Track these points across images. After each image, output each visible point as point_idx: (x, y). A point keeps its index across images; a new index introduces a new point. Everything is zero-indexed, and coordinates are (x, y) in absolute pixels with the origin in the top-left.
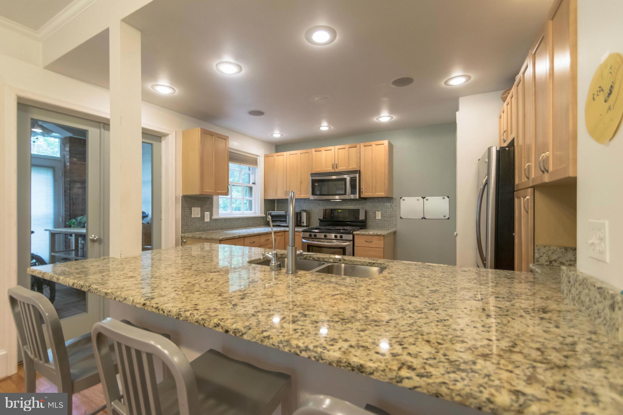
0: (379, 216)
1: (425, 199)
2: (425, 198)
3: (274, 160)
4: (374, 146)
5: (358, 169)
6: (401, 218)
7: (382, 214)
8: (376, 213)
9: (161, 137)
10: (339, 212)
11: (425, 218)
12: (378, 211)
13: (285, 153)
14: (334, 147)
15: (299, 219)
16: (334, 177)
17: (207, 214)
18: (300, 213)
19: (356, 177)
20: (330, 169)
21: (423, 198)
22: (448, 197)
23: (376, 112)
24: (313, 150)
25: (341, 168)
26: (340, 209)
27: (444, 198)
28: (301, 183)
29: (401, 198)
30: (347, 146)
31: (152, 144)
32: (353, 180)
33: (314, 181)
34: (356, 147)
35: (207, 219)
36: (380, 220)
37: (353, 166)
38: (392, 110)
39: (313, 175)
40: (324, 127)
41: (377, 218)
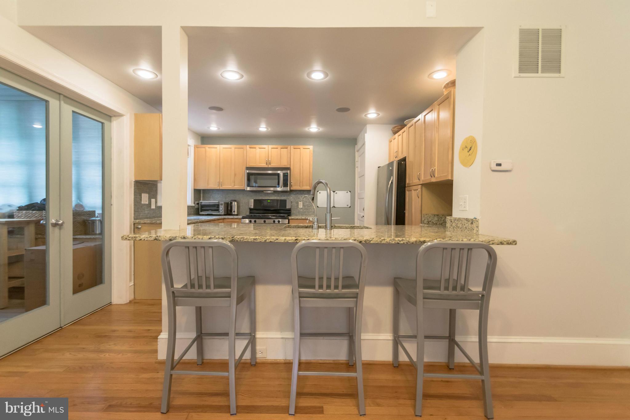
0: (301, 205)
1: (335, 193)
2: (335, 191)
3: (205, 152)
4: (302, 149)
5: (289, 167)
6: (318, 207)
7: (303, 204)
8: (298, 203)
9: (111, 117)
10: (269, 202)
11: (335, 207)
12: (300, 201)
13: (218, 146)
14: (267, 146)
15: (229, 208)
16: (270, 172)
17: (153, 201)
18: (231, 203)
19: (288, 173)
20: (264, 165)
21: (333, 191)
22: (350, 192)
23: (308, 124)
24: (248, 146)
25: (273, 165)
26: (269, 200)
27: (347, 192)
28: (235, 175)
29: (318, 191)
30: (279, 147)
31: (102, 123)
32: (286, 176)
33: (249, 175)
34: (287, 148)
35: (153, 207)
36: (301, 208)
37: (284, 164)
38: (320, 124)
39: (248, 168)
40: (263, 128)
41: (299, 207)
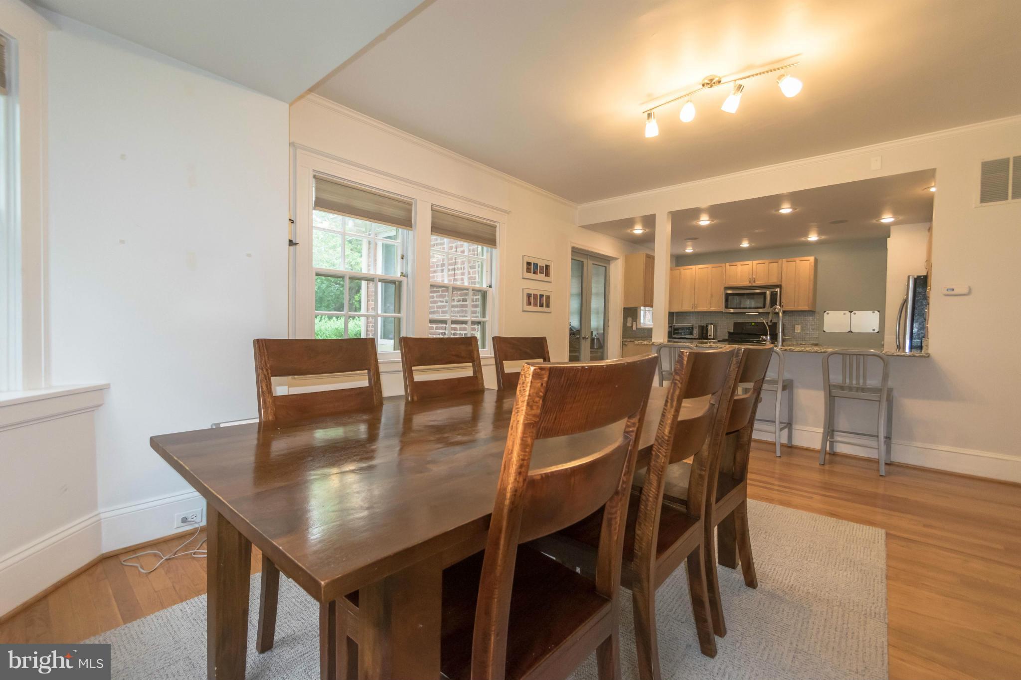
0: (798, 329)
2: (852, 312)
3: (680, 273)
4: (798, 262)
5: (779, 283)
6: (824, 331)
7: (802, 328)
8: (795, 326)
9: (610, 261)
10: (753, 325)
11: (851, 332)
12: (797, 324)
13: (693, 267)
14: (752, 261)
15: (705, 332)
16: (754, 291)
17: (634, 323)
18: (707, 326)
19: (777, 292)
20: (746, 283)
21: (850, 312)
22: (879, 311)
23: (806, 234)
24: (727, 264)
25: (759, 283)
26: (753, 323)
27: (874, 312)
28: (712, 296)
29: (825, 312)
30: (767, 261)
31: (605, 267)
32: (774, 296)
33: (727, 295)
34: (777, 262)
35: (634, 328)
36: (799, 333)
37: (773, 281)
38: (821, 231)
39: (726, 288)
40: (745, 244)
41: (796, 332)
